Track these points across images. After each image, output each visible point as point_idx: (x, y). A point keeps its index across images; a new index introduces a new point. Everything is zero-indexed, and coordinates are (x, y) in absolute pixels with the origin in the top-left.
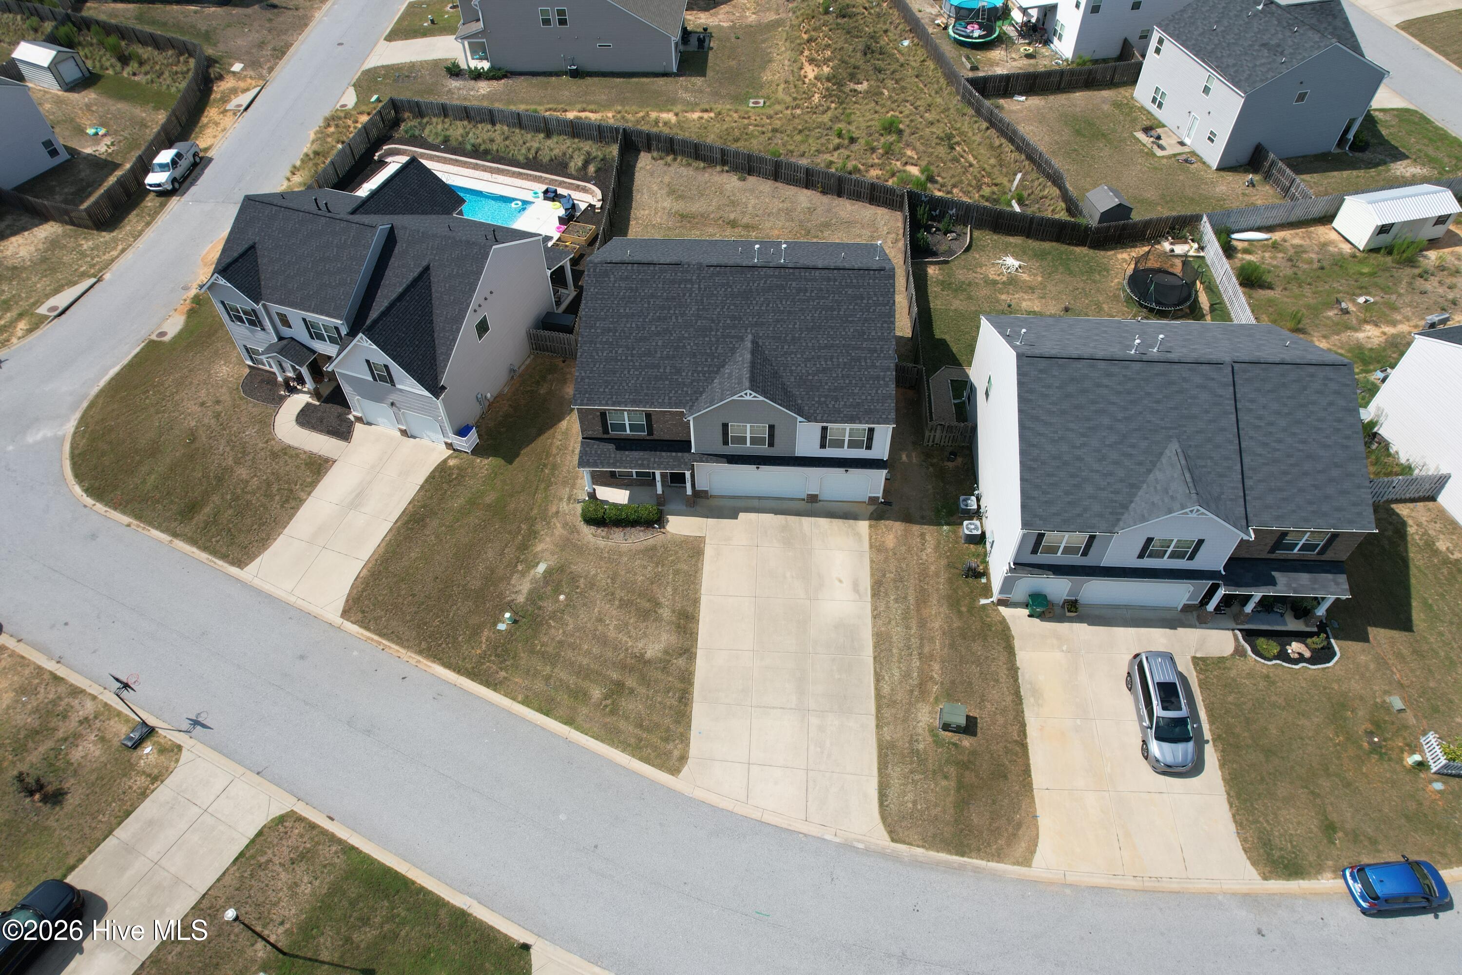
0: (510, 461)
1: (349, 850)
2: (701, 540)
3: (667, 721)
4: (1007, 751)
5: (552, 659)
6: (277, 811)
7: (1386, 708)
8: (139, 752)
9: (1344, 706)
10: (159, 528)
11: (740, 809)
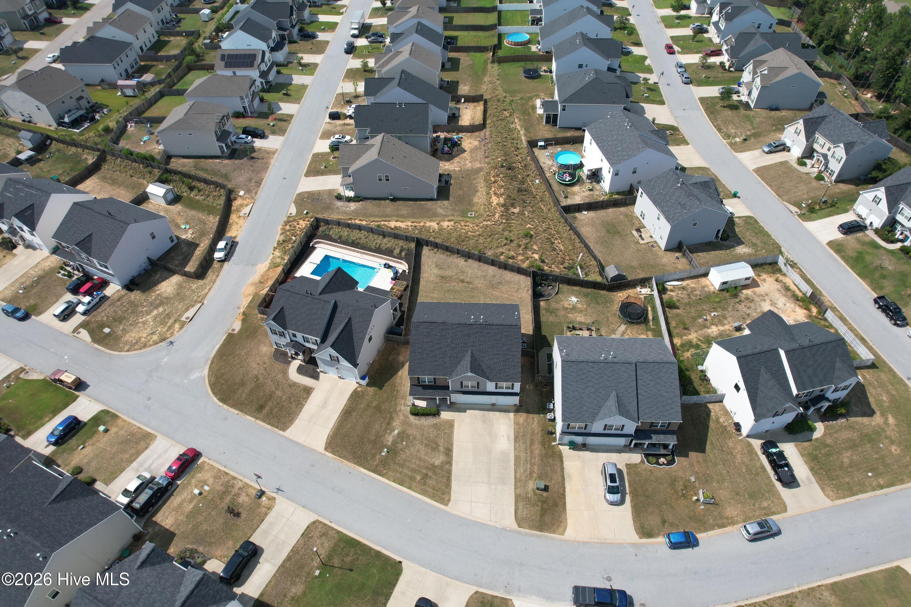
0: (381, 389)
1: (339, 532)
2: (453, 421)
3: (443, 487)
4: (558, 497)
5: (402, 466)
6: (312, 520)
7: (689, 481)
8: (261, 500)
9: (675, 481)
10: (250, 415)
11: (469, 517)
